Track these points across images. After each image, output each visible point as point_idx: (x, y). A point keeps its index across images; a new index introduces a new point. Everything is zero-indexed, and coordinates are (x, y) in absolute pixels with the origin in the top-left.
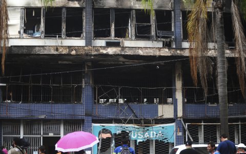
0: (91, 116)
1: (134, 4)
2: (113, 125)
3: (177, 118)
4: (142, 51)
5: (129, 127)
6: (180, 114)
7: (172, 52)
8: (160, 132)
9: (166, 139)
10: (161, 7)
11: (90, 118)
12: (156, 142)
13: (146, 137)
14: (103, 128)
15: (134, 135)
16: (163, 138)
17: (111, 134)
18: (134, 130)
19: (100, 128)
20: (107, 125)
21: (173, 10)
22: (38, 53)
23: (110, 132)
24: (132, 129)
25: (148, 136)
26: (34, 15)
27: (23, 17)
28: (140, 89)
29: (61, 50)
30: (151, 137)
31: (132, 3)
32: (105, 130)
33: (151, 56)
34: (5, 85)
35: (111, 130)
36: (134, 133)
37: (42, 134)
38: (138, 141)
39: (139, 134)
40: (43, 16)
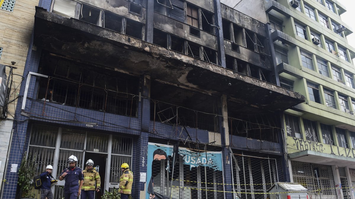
0: (147, 132)
1: (188, 36)
2: (168, 146)
3: (225, 146)
4: (213, 68)
5: (183, 151)
6: (227, 143)
7: (236, 76)
8: (210, 159)
9: (215, 166)
10: (208, 45)
11: (147, 135)
12: (207, 169)
13: (199, 162)
14: (158, 148)
15: (188, 160)
16: (213, 166)
17: (166, 156)
18: (187, 154)
19: (155, 147)
20: (162, 146)
21: (217, 51)
22: (106, 37)
23: (165, 154)
24: (186, 153)
25: (200, 162)
26: (90, 15)
27: (78, 12)
28: (196, 112)
29: (133, 42)
30: (203, 163)
31: (186, 35)
32: (159, 151)
33: (219, 74)
34: (47, 77)
35: (166, 152)
36: (188, 157)
37: (85, 148)
38: (192, 166)
39: (192, 160)
40: (102, 19)
